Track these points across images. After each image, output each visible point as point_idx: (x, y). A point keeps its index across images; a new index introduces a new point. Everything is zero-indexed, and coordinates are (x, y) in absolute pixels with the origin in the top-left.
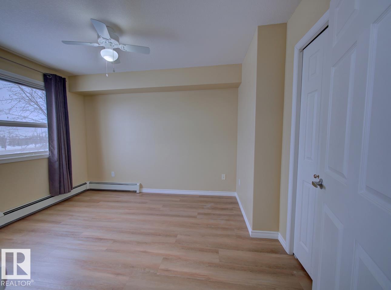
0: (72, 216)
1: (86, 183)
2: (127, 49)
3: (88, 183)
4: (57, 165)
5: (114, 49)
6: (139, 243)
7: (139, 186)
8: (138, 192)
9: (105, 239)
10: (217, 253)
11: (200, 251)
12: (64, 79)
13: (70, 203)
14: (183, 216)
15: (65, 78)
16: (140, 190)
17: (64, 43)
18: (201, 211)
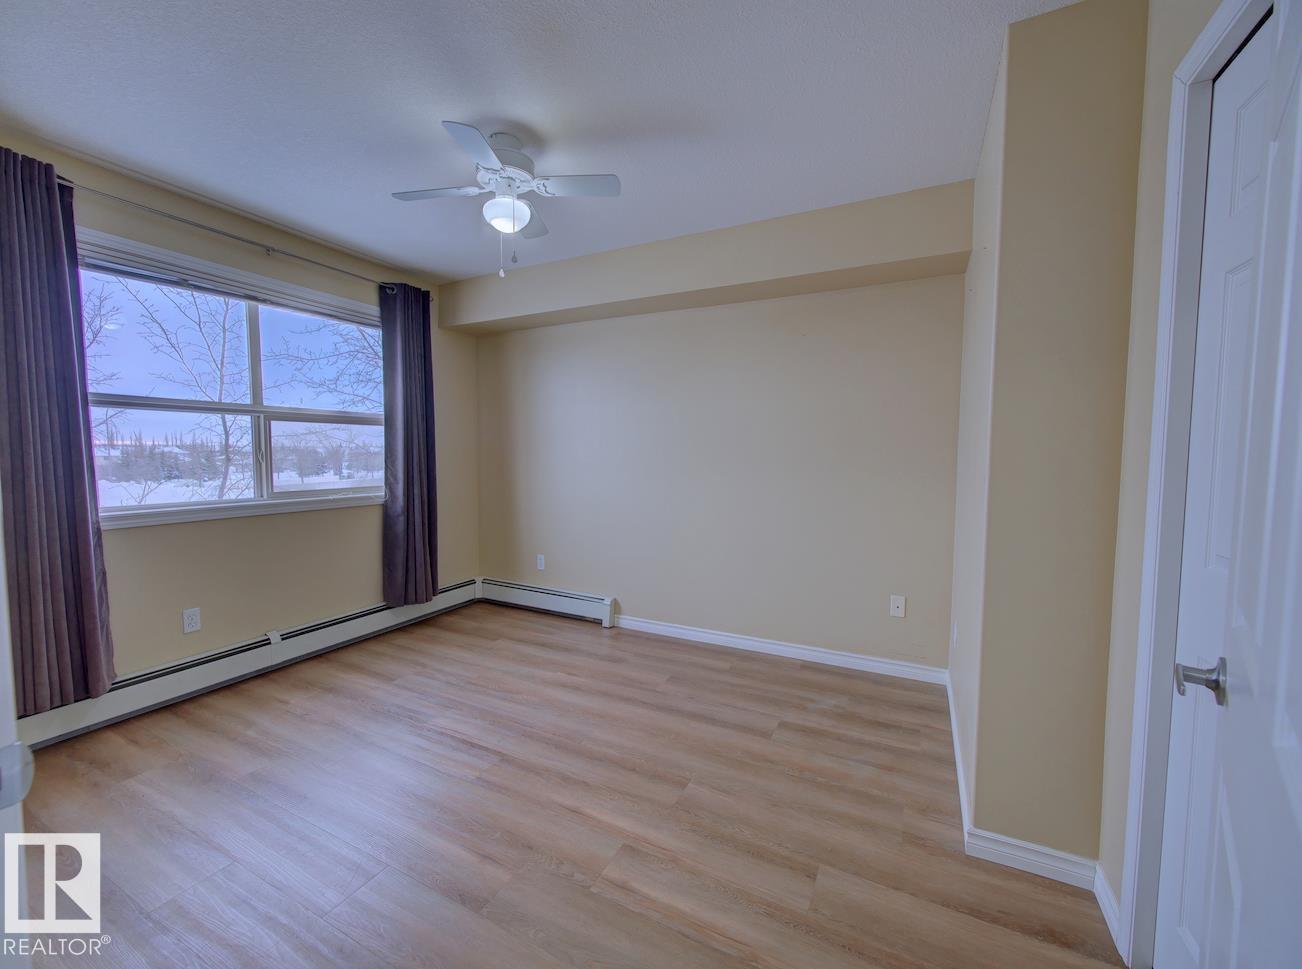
0: (424, 666)
1: (473, 582)
2: (552, 189)
3: (479, 580)
4: (400, 526)
5: (520, 197)
6: (566, 780)
7: (611, 605)
8: (606, 623)
9: (481, 747)
10: (808, 876)
11: (749, 852)
12: (426, 295)
13: (429, 631)
14: (724, 724)
15: (428, 292)
16: (612, 618)
17: (397, 198)
18: (792, 717)
